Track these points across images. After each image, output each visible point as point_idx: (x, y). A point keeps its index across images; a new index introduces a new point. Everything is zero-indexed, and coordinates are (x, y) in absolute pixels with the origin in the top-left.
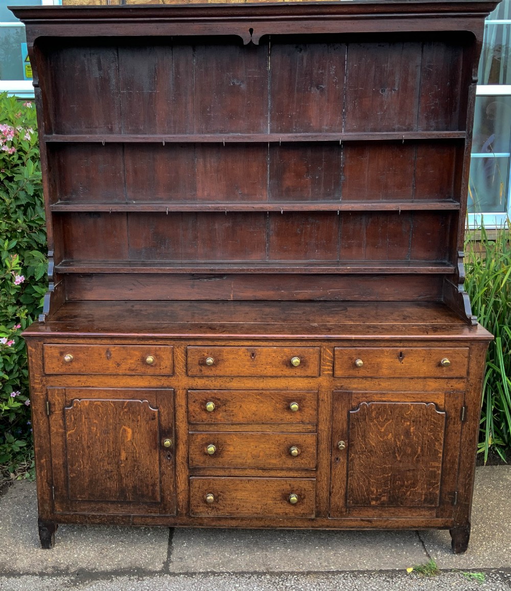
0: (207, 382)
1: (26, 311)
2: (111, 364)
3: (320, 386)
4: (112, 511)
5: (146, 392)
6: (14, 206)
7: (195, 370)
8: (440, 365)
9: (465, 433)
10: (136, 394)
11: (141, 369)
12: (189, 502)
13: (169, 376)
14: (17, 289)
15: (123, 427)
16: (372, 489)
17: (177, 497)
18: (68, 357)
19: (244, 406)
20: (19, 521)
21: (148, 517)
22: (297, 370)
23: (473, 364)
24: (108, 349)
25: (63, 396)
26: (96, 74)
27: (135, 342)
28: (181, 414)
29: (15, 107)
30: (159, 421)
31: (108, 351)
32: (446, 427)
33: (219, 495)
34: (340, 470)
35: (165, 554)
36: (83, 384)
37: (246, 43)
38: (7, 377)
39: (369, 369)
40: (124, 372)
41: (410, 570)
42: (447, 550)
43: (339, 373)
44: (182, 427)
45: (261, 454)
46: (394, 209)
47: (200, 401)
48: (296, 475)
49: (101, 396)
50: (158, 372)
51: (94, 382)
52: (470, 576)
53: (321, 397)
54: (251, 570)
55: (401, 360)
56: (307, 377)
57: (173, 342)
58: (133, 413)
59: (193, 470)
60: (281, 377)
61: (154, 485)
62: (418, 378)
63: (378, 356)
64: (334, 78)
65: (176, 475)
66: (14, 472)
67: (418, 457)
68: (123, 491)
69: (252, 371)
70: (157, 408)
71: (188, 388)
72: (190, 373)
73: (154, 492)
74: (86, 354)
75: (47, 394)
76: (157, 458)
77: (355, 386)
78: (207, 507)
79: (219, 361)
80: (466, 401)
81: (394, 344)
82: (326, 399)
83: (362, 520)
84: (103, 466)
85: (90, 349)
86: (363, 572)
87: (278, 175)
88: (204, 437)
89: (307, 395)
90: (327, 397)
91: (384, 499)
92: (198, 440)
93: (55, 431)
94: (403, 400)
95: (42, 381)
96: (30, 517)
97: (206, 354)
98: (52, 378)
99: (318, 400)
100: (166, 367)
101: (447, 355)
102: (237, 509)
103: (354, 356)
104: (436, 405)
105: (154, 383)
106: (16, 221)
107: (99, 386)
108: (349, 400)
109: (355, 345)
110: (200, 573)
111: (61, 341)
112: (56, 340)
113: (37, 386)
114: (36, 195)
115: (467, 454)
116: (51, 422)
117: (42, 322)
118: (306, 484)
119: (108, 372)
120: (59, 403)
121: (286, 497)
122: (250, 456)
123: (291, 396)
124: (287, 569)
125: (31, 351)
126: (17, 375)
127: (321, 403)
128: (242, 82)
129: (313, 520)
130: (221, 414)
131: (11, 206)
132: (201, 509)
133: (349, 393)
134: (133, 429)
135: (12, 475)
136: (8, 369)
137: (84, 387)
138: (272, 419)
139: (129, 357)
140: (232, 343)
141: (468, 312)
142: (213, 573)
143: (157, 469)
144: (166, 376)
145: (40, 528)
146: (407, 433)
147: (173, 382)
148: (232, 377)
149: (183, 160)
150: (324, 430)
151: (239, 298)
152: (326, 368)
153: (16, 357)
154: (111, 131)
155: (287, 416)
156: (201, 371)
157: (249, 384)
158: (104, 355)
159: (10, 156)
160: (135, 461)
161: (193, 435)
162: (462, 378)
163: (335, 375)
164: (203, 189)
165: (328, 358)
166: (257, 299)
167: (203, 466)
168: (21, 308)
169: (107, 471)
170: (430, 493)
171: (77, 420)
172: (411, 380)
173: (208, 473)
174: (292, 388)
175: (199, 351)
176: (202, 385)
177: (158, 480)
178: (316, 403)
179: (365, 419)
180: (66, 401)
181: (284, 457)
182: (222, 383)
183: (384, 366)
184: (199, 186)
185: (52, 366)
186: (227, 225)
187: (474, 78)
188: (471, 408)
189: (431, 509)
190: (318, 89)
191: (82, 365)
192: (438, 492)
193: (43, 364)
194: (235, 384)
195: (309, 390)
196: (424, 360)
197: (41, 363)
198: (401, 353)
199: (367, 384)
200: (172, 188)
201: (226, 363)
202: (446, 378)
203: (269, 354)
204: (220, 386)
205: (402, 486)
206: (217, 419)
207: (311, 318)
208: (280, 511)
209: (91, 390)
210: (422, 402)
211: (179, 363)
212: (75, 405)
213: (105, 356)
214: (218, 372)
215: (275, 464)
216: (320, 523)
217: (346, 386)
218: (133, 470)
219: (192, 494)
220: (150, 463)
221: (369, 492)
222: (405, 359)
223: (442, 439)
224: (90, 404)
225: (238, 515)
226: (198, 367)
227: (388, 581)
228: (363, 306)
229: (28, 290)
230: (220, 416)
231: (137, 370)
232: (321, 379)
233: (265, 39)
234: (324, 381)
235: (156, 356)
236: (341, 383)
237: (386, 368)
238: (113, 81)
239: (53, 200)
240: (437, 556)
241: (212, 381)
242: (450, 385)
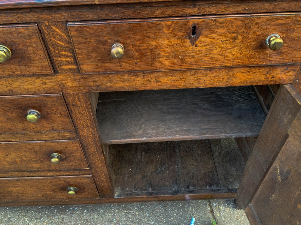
3: (62, 88)
8: (261, 46)
39: (137, 59)
43: (86, 67)
48: (68, 174)
53: (69, 100)
55: (193, 41)
62: (220, 68)
63: (152, 35)
82: (79, 103)
89: (47, 99)
90: (80, 101)
99: (67, 105)
101: (279, 27)
103: (106, 38)
109: (104, 17)
121: (64, 189)
122: (5, 162)
123: (23, 103)
127: (72, 108)
129: (99, 200)
138: (10, 129)
150: (88, 136)
162: (293, 65)
165: (61, 43)
172: (208, 72)
174: (20, 92)
178: (64, 108)
181: (46, 162)
183: (164, 52)
196: (235, 38)
198: (194, 28)
202: (268, 66)
215: (39, 168)
217: (104, 84)
222: (202, 38)
236: (96, 82)
237: (167, 57)
242: (270, 76)
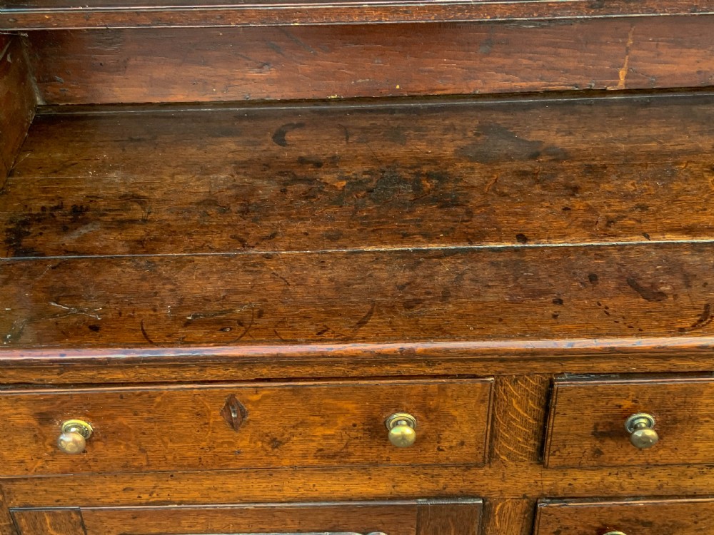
0: (612, 479)
2: (247, 443)
5: (381, 511)
7: (577, 449)
10: (345, 516)
11: (362, 454)
13: (470, 466)
24: (233, 396)
25: (75, 530)
27: (340, 369)
31: (231, 402)
36: (145, 497)
40: (297, 460)
47: (580, 528)
51: (184, 489)
57: (500, 367)
71: (537, 494)
72: (552, 460)
74: (146, 415)
79: (675, 421)
85: (158, 399)
98: (23, 486)
100: (462, 443)
105: (410, 485)
107: (207, 500)
112: (13, 375)
137: (147, 504)
139: (317, 419)
144: (457, 466)
147: (488, 481)
156: (599, 453)
158: (216, 415)
175: (603, 394)
176: (589, 487)
182: (665, 480)
185: (15, 457)
191: (135, 450)
204: (660, 487)
209: (177, 512)
211: (510, 428)
213: (220, 419)
214: (662, 457)
226: (590, 443)
231: (349, 455)
235: (426, 412)
241: (630, 475)
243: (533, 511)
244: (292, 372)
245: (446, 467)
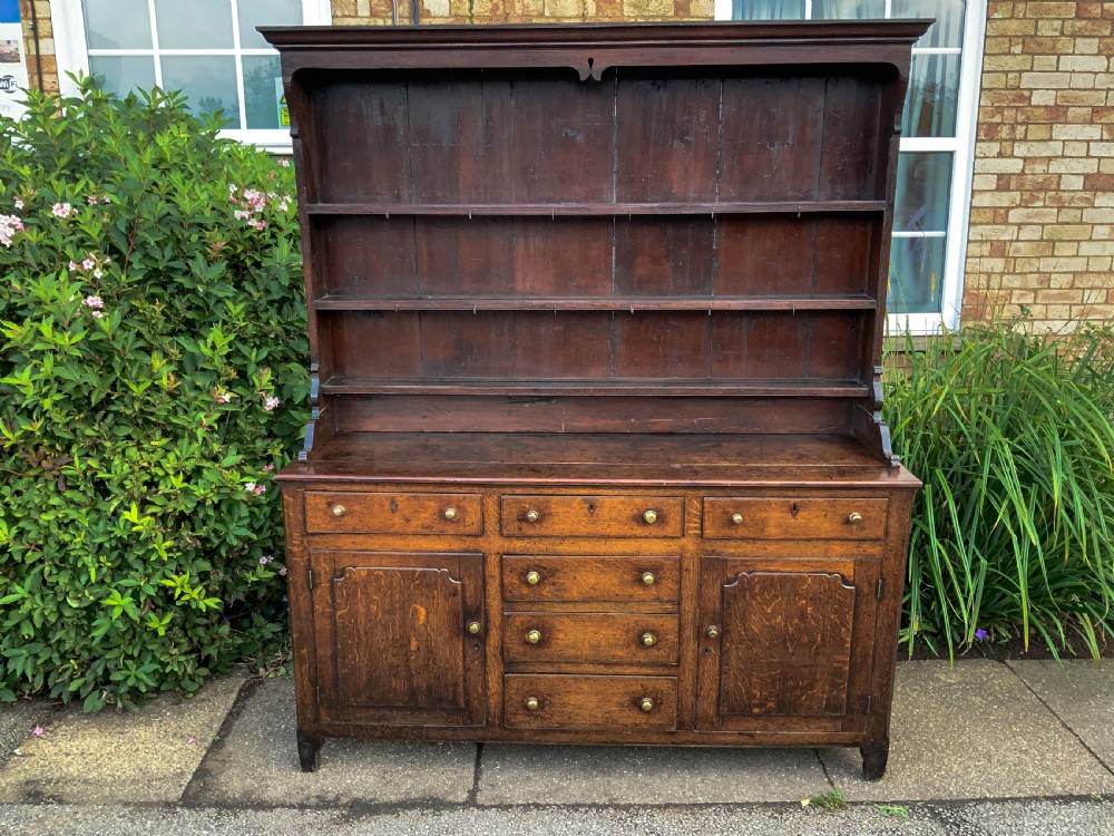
0: (529, 545)
1: (282, 446)
2: (397, 520)
3: (683, 549)
4: (398, 721)
5: (446, 558)
6: (264, 302)
7: (513, 527)
8: (847, 522)
9: (881, 615)
10: (432, 559)
11: (438, 527)
12: (503, 708)
13: (476, 536)
14: (269, 416)
15: (414, 605)
16: (755, 691)
17: (487, 701)
18: (338, 510)
19: (579, 578)
20: (270, 734)
21: (447, 728)
22: (651, 528)
23: (893, 521)
24: (394, 498)
25: (331, 563)
26: (378, 121)
27: (431, 488)
28: (493, 588)
29: (266, 166)
30: (464, 597)
31: (393, 501)
32: (856, 607)
33: (545, 699)
34: (711, 666)
35: (471, 780)
36: (359, 546)
37: (583, 78)
38: (254, 537)
39: (750, 527)
40: (414, 530)
41: (805, 803)
42: (856, 775)
43: (709, 532)
44: (495, 604)
45: (603, 643)
46: (786, 308)
47: (520, 570)
48: (650, 672)
49: (384, 563)
50: (461, 530)
51: (374, 543)
52: (888, 811)
53: (685, 564)
54: (589, 802)
55: (794, 515)
56: (666, 537)
57: (483, 490)
58: (427, 586)
59: (509, 665)
60: (629, 537)
61: (456, 685)
62: (818, 539)
63: (763, 509)
64: (704, 127)
65: (485, 672)
66: (265, 667)
67: (817, 648)
68: (413, 694)
69: (591, 529)
70: (460, 579)
71: (503, 552)
72: (505, 532)
73: (455, 693)
74: (363, 505)
75: (309, 560)
76: (461, 648)
77: (732, 551)
78: (528, 716)
79: (545, 515)
80: (884, 571)
81: (785, 493)
82: (692, 568)
83: (740, 734)
84: (386, 659)
85: (368, 498)
86: (741, 805)
87: (627, 260)
88: (524, 619)
89: (665, 562)
90: (694, 566)
91: (771, 704)
92: (517, 623)
93: (321, 610)
94: (798, 570)
95: (302, 542)
96: (287, 728)
97: (527, 506)
98: (316, 539)
99: (681, 569)
100: (473, 524)
101: (858, 509)
102: (570, 718)
103: (729, 509)
104: (843, 576)
105: (457, 545)
106: (268, 323)
107: (381, 550)
108: (723, 570)
109: (731, 495)
110: (518, 806)
111: (328, 487)
112: (322, 486)
113: (295, 549)
114: (294, 285)
115: (885, 644)
116: (315, 598)
117: (303, 462)
118: (663, 685)
119: (392, 530)
120: (326, 573)
121: (636, 703)
122: (587, 645)
123: (643, 564)
124: (637, 800)
125: (287, 501)
126: (269, 533)
127: (684, 573)
128: (579, 132)
129: (673, 733)
130: (547, 589)
131: (261, 302)
132: (519, 718)
133: (723, 560)
134: (427, 610)
135: (261, 670)
136: (257, 526)
137: (360, 551)
138: (617, 595)
139: (422, 509)
140: (564, 491)
141: (887, 450)
142: (537, 806)
143: (461, 664)
144: (473, 536)
145: (300, 744)
146: (803, 615)
147: (482, 544)
148: (564, 538)
149: (498, 238)
150: (689, 611)
151: (573, 430)
152: (692, 525)
153: (267, 510)
154: (398, 199)
155: (639, 592)
156: (520, 528)
157: (586, 547)
158: (387, 507)
159: (259, 233)
160: (431, 652)
161: (509, 616)
162: (878, 540)
163: (705, 536)
164: (524, 280)
165: (695, 512)
166: (598, 430)
167: (524, 659)
168: (275, 443)
169: (391, 666)
170: (834, 697)
171: (351, 595)
172: (808, 543)
173: (530, 668)
174: (645, 553)
175: (518, 502)
176: (521, 549)
177: (462, 678)
178: (677, 573)
179: (744, 596)
180: (335, 570)
181: (633, 647)
182: (549, 546)
183: (772, 523)
184: (519, 275)
185: (316, 522)
186: (557, 328)
187: (896, 128)
188: (890, 581)
189: (834, 719)
190: (682, 142)
191: (358, 521)
192: (844, 696)
193: (305, 519)
194: (566, 547)
195: (669, 555)
196: (826, 515)
197: (300, 517)
198: (795, 505)
199: (748, 548)
200: (481, 278)
201: (556, 519)
202: (857, 540)
203: (615, 505)
204: (547, 550)
205: (795, 687)
206: (541, 595)
207: (672, 457)
208: (629, 721)
209: (369, 555)
210: (823, 572)
211: (489, 518)
212: (348, 575)
213: (389, 508)
214: (543, 531)
215: (621, 657)
216: (684, 738)
217: (718, 550)
218: (428, 665)
219: (507, 698)
220: (451, 654)
221: (751, 696)
222: (801, 514)
223: (851, 623)
224: (368, 574)
225: (572, 727)
226: (516, 524)
227: (775, 818)
228: (743, 442)
229: (284, 418)
230: (546, 591)
231: (433, 527)
232: (684, 540)
233: (610, 73)
234: (690, 544)
235: (459, 508)
236: (713, 546)
237: (774, 527)
238: (401, 131)
239: (318, 294)
240: (842, 783)
241: (535, 543)
242: (861, 550)
243: (501, 560)
244: (414, 488)
245: (468, 536)
